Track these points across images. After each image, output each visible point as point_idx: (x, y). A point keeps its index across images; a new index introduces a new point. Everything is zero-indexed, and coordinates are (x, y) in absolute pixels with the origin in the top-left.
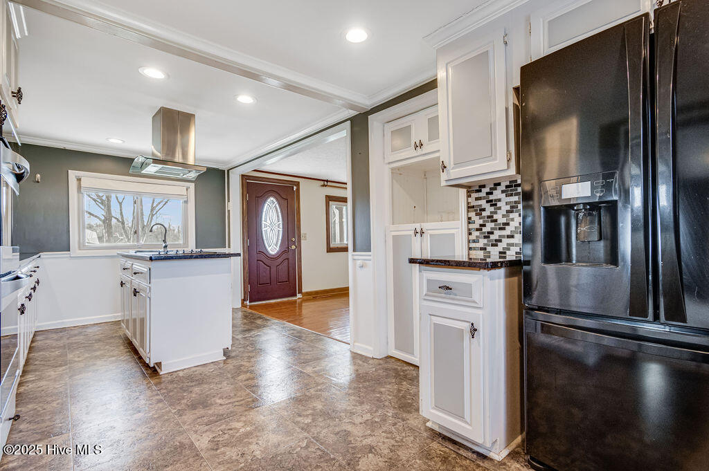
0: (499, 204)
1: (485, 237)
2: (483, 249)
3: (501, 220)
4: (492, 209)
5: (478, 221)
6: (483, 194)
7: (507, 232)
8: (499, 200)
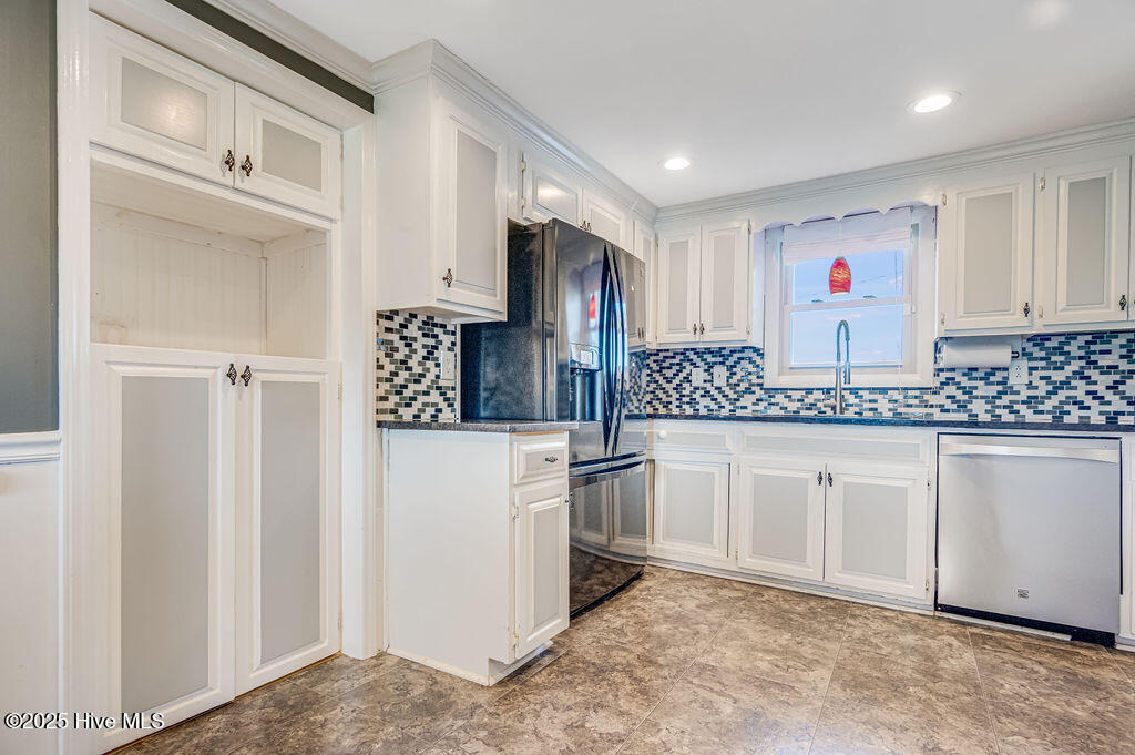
0: (415, 346)
1: (397, 393)
2: (393, 411)
3: (418, 370)
4: (407, 351)
5: (389, 367)
6: (395, 324)
7: (422, 387)
8: (415, 339)
